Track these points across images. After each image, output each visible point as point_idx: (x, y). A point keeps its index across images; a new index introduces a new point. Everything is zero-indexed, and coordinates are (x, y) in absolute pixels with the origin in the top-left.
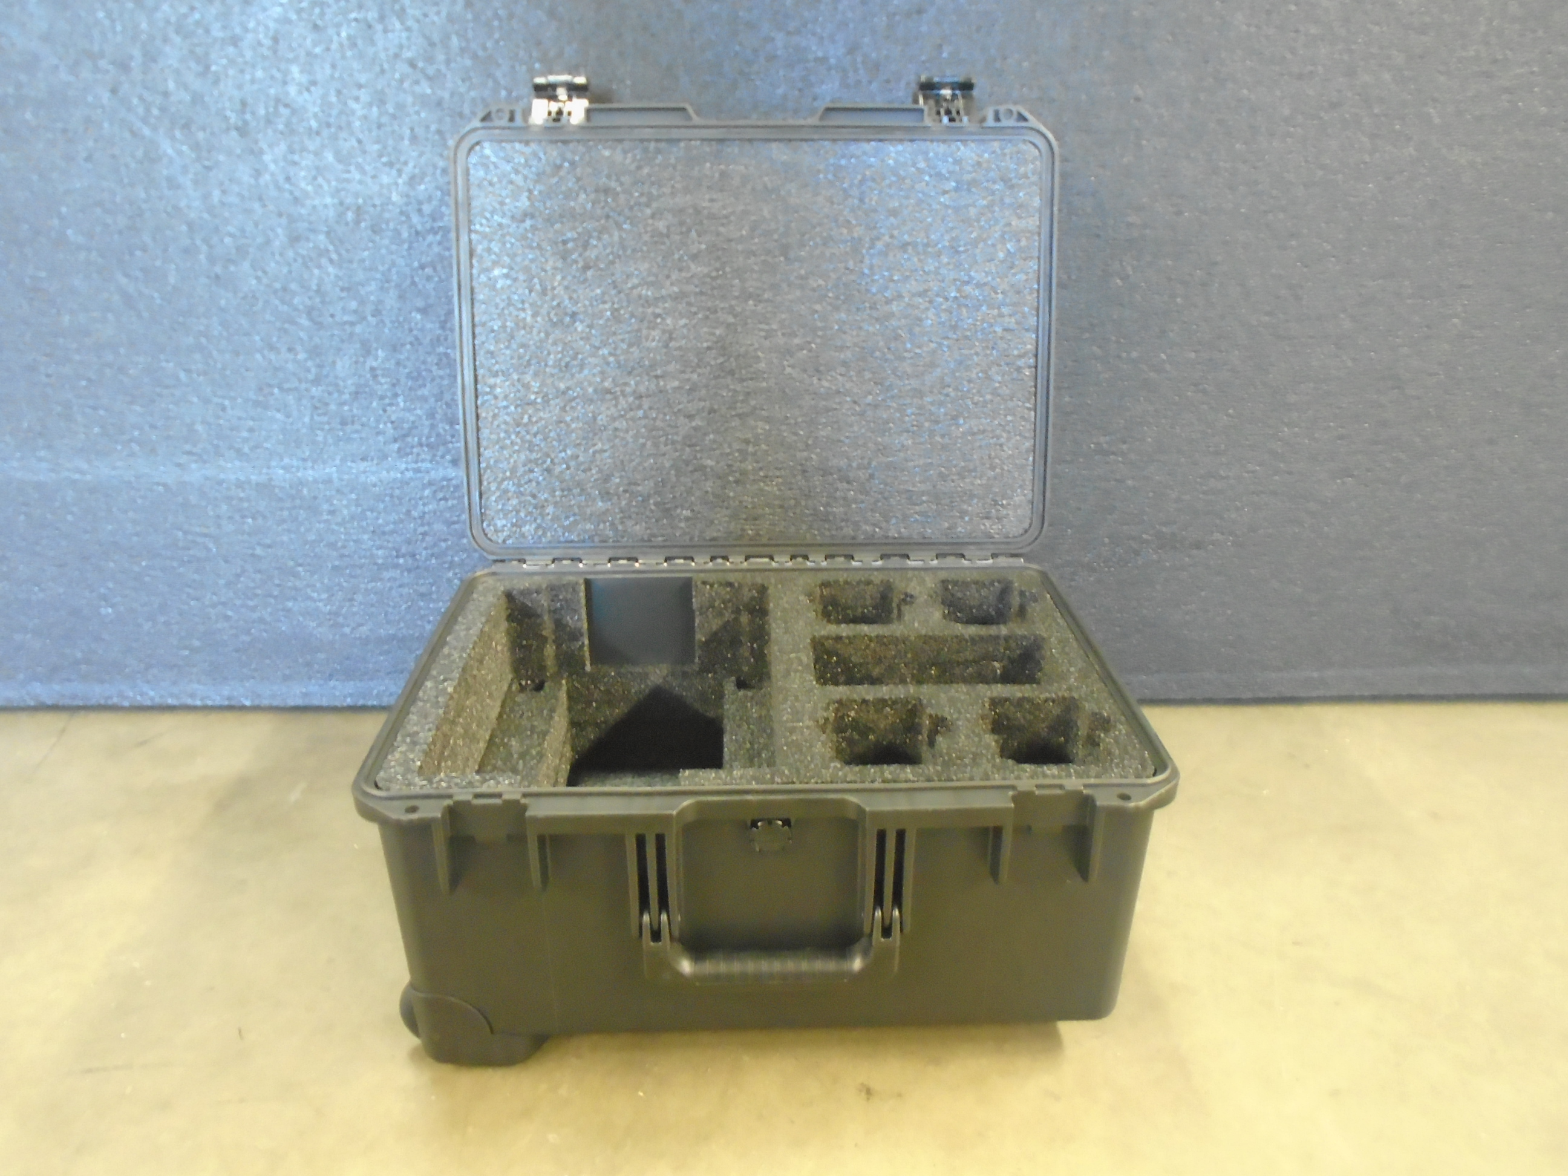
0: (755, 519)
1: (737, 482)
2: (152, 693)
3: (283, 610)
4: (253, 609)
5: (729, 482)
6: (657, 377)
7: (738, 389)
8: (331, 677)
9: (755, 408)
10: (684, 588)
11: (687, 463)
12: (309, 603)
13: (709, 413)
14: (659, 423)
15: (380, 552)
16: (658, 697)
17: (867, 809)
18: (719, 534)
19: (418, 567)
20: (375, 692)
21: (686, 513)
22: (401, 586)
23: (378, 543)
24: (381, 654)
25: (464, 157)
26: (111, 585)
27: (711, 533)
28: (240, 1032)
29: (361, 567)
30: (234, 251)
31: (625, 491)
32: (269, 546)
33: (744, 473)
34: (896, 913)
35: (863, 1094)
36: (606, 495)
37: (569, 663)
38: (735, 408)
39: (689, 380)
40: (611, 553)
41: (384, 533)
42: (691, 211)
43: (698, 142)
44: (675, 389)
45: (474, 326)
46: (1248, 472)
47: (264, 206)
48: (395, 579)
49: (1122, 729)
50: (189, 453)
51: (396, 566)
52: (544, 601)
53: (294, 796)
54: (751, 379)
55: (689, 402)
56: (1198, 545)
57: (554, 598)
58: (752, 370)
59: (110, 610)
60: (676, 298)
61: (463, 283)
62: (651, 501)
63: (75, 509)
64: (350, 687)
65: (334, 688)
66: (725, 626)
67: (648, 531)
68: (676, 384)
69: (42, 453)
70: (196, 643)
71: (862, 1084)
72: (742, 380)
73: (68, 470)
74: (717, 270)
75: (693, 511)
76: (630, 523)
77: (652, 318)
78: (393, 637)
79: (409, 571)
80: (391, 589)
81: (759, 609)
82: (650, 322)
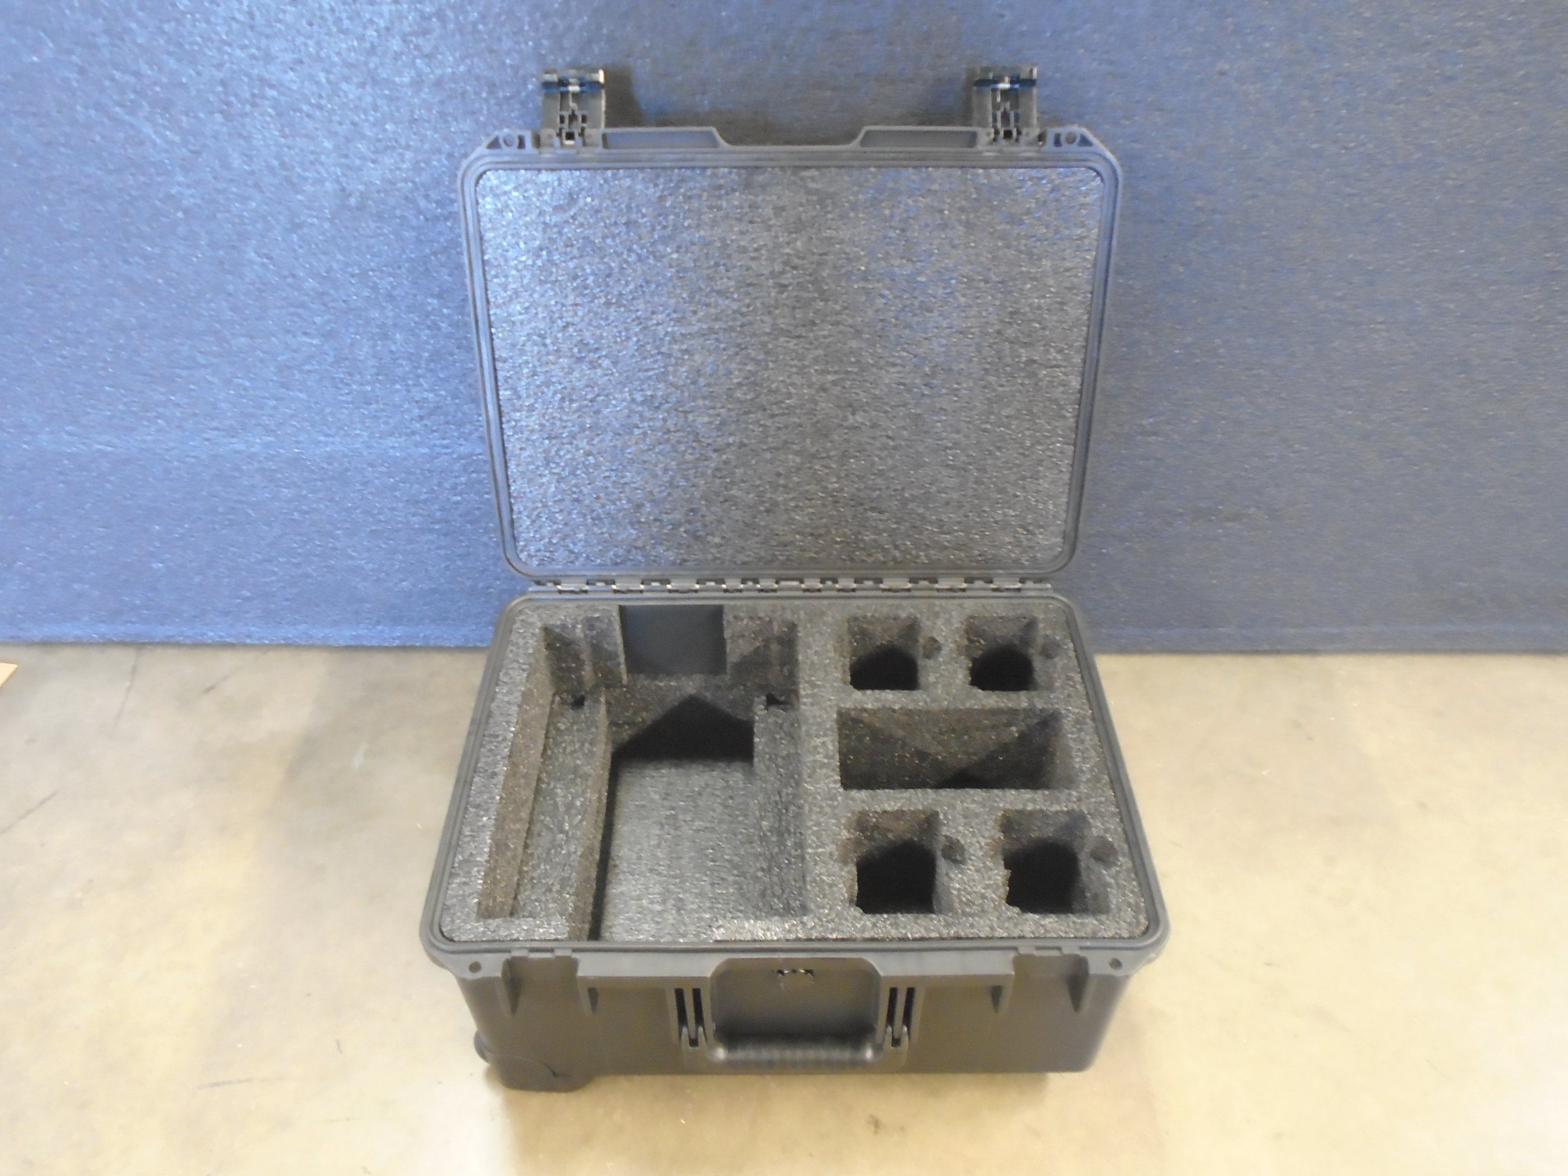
0: (785, 545)
1: (767, 511)
2: (211, 634)
3: (325, 567)
4: (298, 565)
5: (760, 512)
6: (685, 412)
7: (769, 424)
8: (378, 622)
9: (786, 442)
10: (716, 614)
11: (717, 494)
12: (350, 562)
13: (739, 448)
14: (688, 457)
15: (415, 519)
16: (691, 704)
17: (882, 974)
18: (750, 559)
19: (454, 532)
20: (422, 635)
21: (717, 540)
22: (438, 548)
23: (413, 510)
24: (424, 605)
25: (473, 185)
26: (158, 545)
27: (741, 558)
28: (338, 1043)
29: (398, 531)
30: (235, 237)
31: (656, 520)
32: (306, 513)
33: (775, 504)
34: (905, 1029)
35: (872, 1128)
36: (635, 523)
37: (608, 680)
38: (766, 443)
39: (718, 415)
40: (643, 574)
41: (417, 502)
42: (718, 244)
43: (726, 170)
44: (704, 424)
45: (494, 359)
46: (1294, 452)
47: (262, 192)
48: (433, 542)
49: (1124, 861)
50: (216, 429)
51: (431, 531)
52: (579, 631)
53: (358, 761)
54: (784, 414)
55: (718, 436)
56: (1235, 518)
57: (591, 627)
58: (784, 405)
59: (160, 565)
60: (702, 334)
61: (480, 318)
62: (682, 529)
63: (112, 478)
64: (399, 631)
65: (382, 631)
66: (756, 651)
67: (680, 557)
68: (706, 419)
69: (69, 428)
70: (246, 593)
71: (872, 1116)
72: (773, 416)
73: (100, 444)
74: (748, 306)
75: (723, 538)
76: (661, 549)
77: (679, 355)
78: (434, 591)
79: (446, 535)
80: (429, 549)
81: (788, 641)
82: (677, 359)
